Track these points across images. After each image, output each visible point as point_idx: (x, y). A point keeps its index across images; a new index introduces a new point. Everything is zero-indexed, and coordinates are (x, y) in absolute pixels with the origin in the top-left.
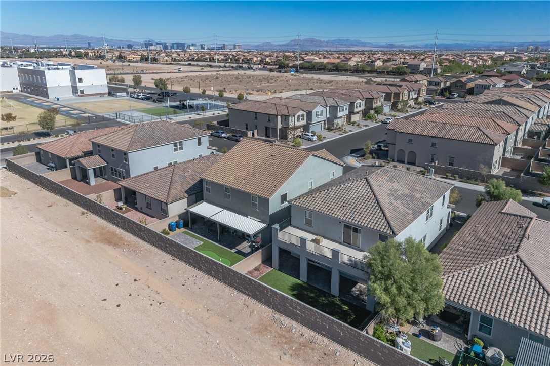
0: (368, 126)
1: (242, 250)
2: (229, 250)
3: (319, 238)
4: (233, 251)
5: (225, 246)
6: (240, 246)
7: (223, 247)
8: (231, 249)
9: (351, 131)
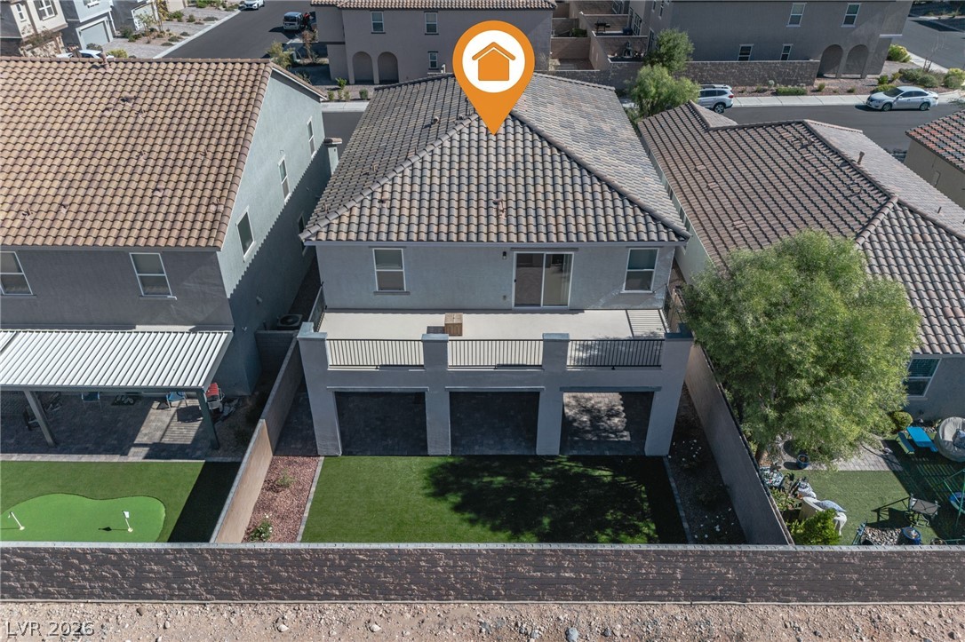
0: (217, 19)
1: (166, 440)
2: (116, 459)
3: (454, 318)
4: (136, 456)
5: (91, 452)
6: (144, 430)
7: (85, 458)
8: (125, 453)
9: (185, 34)
